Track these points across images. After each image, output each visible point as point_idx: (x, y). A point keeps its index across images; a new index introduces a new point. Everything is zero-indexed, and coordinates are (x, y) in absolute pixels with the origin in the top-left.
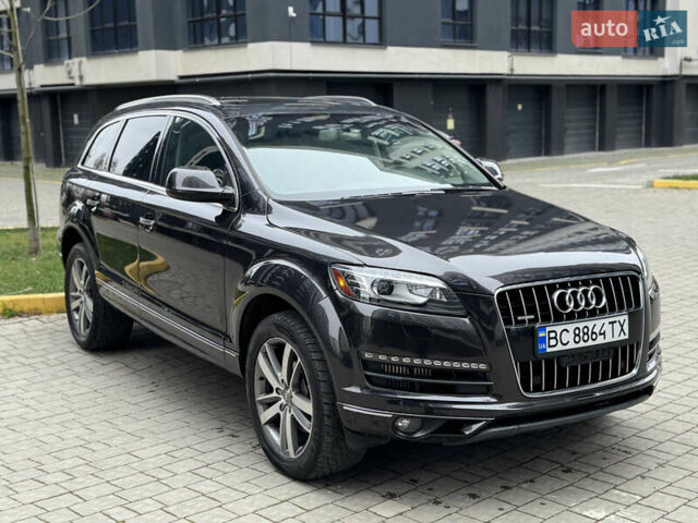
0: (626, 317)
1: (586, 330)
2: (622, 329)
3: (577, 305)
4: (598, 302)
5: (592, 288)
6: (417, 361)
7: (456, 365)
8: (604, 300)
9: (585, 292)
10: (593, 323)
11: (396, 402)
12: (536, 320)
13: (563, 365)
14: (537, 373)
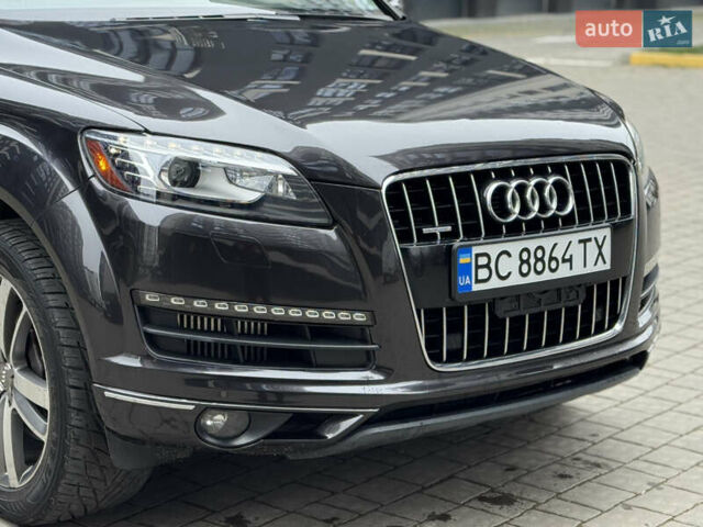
0: (607, 232)
1: (539, 254)
2: (600, 254)
3: (525, 210)
4: (561, 206)
5: (551, 180)
6: (241, 308)
7: (312, 314)
8: (572, 203)
9: (540, 187)
10: (552, 240)
11: (202, 381)
12: (454, 235)
13: (499, 314)
14: (455, 328)
